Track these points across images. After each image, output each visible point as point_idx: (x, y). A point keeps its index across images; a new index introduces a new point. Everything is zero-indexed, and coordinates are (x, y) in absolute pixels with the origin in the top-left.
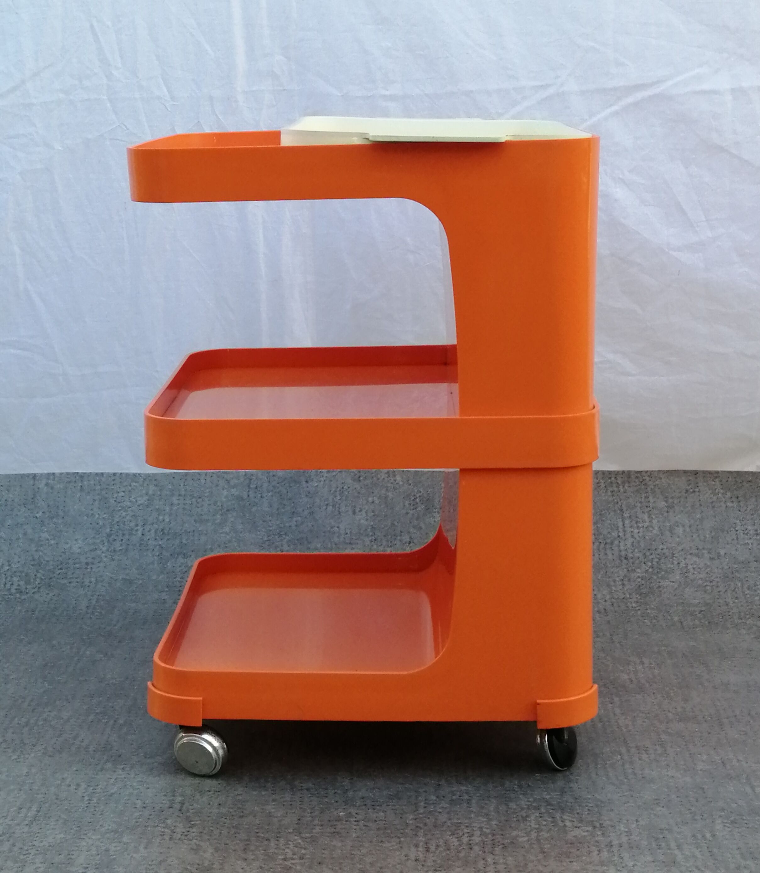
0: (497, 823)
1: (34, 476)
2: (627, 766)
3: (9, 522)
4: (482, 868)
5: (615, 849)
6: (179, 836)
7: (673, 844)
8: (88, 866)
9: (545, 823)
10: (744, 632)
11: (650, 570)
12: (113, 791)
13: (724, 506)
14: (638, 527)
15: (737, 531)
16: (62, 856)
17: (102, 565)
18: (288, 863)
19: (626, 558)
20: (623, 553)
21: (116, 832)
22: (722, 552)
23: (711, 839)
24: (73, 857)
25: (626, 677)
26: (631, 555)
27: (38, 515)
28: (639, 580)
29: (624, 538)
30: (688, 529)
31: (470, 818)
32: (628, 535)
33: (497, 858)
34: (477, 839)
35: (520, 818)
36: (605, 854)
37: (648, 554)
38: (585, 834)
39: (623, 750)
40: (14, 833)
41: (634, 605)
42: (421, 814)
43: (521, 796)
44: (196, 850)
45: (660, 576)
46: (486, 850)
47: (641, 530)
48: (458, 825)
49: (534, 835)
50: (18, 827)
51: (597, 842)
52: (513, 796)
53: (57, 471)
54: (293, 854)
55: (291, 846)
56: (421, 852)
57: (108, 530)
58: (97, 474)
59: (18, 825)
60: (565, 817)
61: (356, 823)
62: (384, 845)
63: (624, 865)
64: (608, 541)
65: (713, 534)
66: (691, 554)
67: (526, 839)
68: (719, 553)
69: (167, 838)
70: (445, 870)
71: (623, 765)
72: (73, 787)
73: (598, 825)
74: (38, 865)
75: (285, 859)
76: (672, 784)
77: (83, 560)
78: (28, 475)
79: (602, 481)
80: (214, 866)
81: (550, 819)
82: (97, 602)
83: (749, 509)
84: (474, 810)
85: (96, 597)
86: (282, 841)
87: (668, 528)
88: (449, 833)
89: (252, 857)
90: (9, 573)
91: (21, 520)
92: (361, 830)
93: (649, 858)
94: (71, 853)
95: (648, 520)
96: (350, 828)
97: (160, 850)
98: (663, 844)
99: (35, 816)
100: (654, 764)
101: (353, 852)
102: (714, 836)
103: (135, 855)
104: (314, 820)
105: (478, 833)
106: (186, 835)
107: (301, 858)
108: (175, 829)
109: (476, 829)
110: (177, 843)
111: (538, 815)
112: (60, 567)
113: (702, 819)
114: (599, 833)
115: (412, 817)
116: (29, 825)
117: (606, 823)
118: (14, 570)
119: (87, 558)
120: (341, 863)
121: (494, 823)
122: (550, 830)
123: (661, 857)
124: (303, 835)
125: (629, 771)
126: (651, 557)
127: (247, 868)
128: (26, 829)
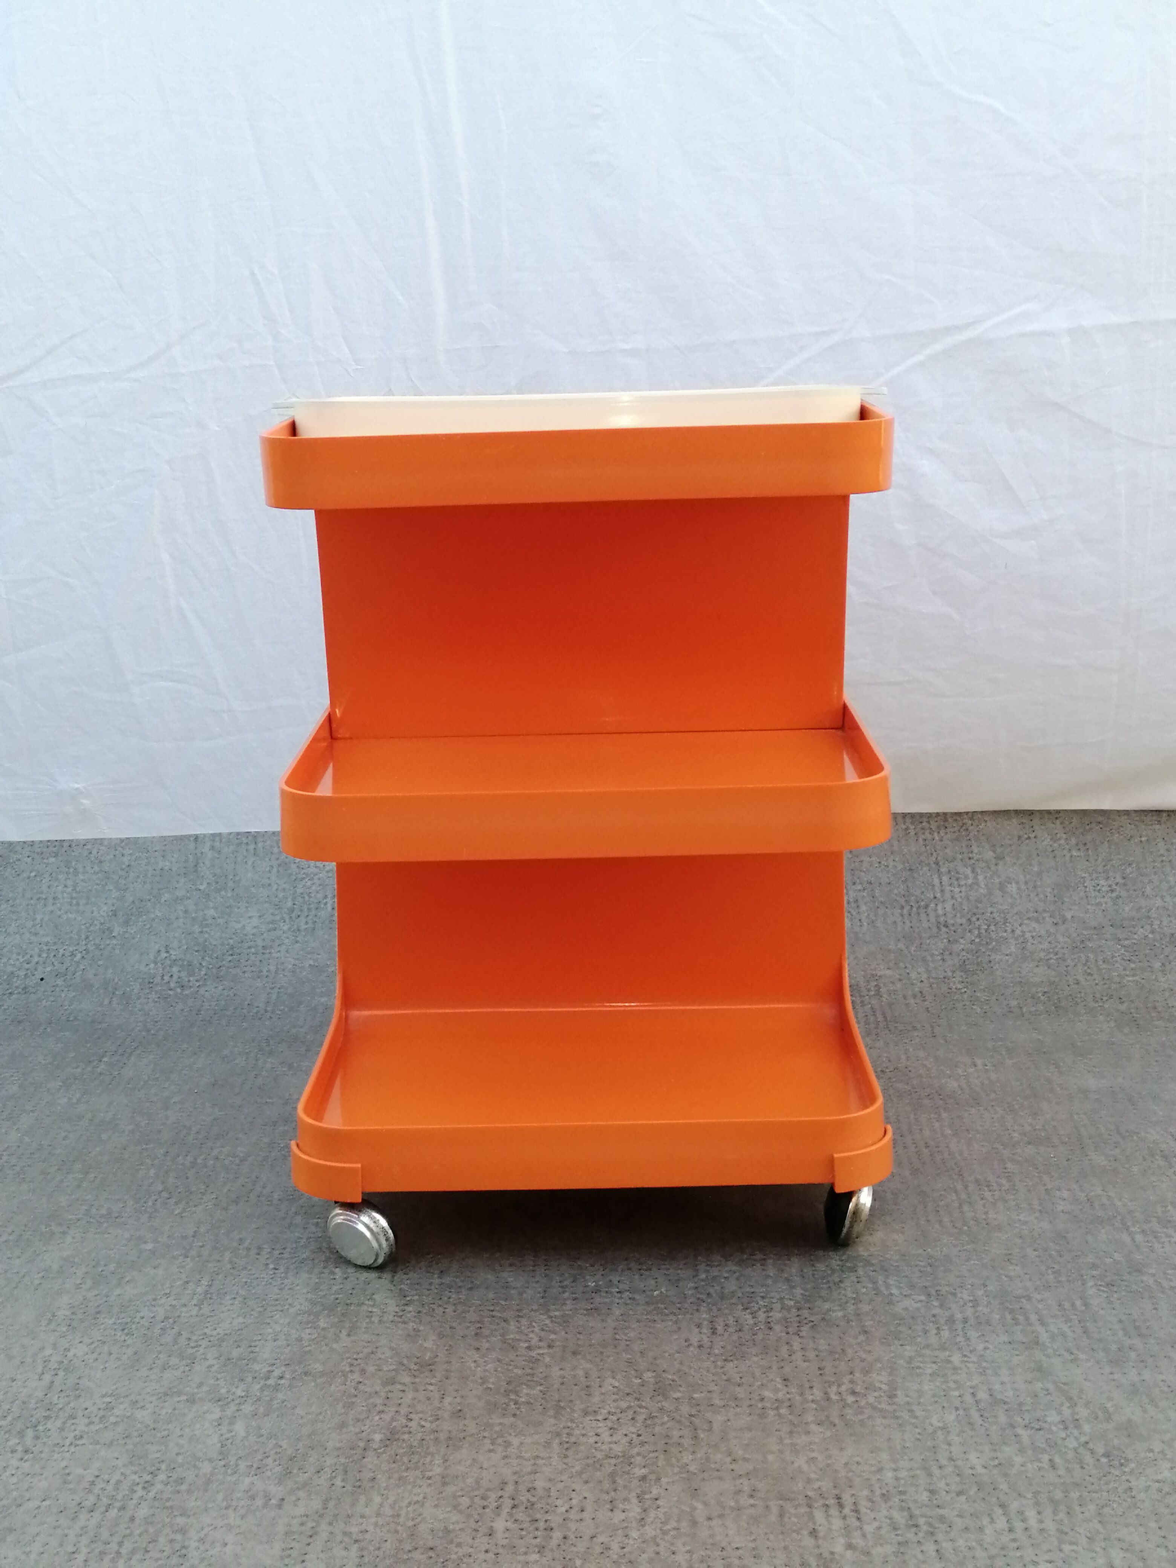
0: (802, 1292)
1: (196, 838)
2: (966, 1208)
3: (167, 896)
4: (786, 1356)
5: (959, 1326)
6: (391, 1317)
7: (1033, 1317)
8: (274, 1362)
9: (864, 1290)
10: (1101, 1018)
11: (977, 940)
13: (1068, 855)
14: (959, 886)
15: (1086, 887)
16: (241, 1350)
17: (283, 948)
18: (533, 1354)
19: (946, 926)
20: (942, 919)
21: (310, 1313)
22: (1068, 915)
23: (1083, 1309)
24: (255, 1350)
25: (955, 1084)
26: (952, 922)
27: (202, 887)
28: (964, 953)
29: (942, 900)
30: (1023, 887)
31: (767, 1285)
32: (948, 895)
33: (805, 1341)
34: (776, 1315)
35: (831, 1285)
36: (945, 1334)
37: (974, 919)
38: (918, 1305)
39: (959, 1186)
40: (179, 1317)
41: (959, 986)
42: (703, 1280)
44: (415, 1336)
45: (990, 947)
46: (790, 1330)
47: (964, 888)
48: (752, 1295)
49: (851, 1308)
50: (184, 1309)
51: (934, 1316)
53: (224, 830)
54: (540, 1341)
55: (536, 1330)
56: (705, 1334)
57: (290, 904)
59: (184, 1305)
60: (890, 1282)
61: (619, 1295)
62: (657, 1326)
63: (971, 1348)
64: (922, 904)
65: (1056, 892)
66: (1029, 918)
67: (840, 1314)
68: (1063, 916)
69: (375, 1319)
70: (737, 1360)
71: (960, 1208)
73: (933, 1292)
74: (212, 1361)
75: (529, 1348)
76: (1026, 1232)
77: (260, 943)
78: (188, 837)
79: (912, 827)
80: (438, 1360)
81: (870, 1286)
82: (278, 997)
83: (1099, 859)
84: (771, 1274)
85: (276, 991)
86: (524, 1321)
87: (998, 886)
88: (740, 1307)
89: (487, 1345)
90: (168, 962)
91: (180, 893)
92: (626, 1304)
93: (1004, 1338)
94: (253, 1344)
95: (971, 875)
96: (612, 1303)
97: (366, 1337)
98: (1021, 1318)
99: (206, 1293)
100: (1000, 1205)
101: (617, 1337)
102: (1086, 1304)
103: (335, 1346)
104: (564, 1292)
105: (777, 1306)
106: (401, 1317)
107: (550, 1347)
108: (386, 1307)
109: (774, 1301)
110: (389, 1328)
111: (856, 1280)
112: (230, 952)
113: (1069, 1281)
114: (936, 1303)
115: (691, 1285)
116: (199, 1306)
117: (944, 1289)
118: (174, 957)
119: (264, 940)
120: (602, 1353)
121: (798, 1291)
122: (872, 1300)
123: (1019, 1337)
124: (552, 1314)
125: (970, 1215)
126: (978, 923)
127: (481, 1361)
128: (195, 1311)
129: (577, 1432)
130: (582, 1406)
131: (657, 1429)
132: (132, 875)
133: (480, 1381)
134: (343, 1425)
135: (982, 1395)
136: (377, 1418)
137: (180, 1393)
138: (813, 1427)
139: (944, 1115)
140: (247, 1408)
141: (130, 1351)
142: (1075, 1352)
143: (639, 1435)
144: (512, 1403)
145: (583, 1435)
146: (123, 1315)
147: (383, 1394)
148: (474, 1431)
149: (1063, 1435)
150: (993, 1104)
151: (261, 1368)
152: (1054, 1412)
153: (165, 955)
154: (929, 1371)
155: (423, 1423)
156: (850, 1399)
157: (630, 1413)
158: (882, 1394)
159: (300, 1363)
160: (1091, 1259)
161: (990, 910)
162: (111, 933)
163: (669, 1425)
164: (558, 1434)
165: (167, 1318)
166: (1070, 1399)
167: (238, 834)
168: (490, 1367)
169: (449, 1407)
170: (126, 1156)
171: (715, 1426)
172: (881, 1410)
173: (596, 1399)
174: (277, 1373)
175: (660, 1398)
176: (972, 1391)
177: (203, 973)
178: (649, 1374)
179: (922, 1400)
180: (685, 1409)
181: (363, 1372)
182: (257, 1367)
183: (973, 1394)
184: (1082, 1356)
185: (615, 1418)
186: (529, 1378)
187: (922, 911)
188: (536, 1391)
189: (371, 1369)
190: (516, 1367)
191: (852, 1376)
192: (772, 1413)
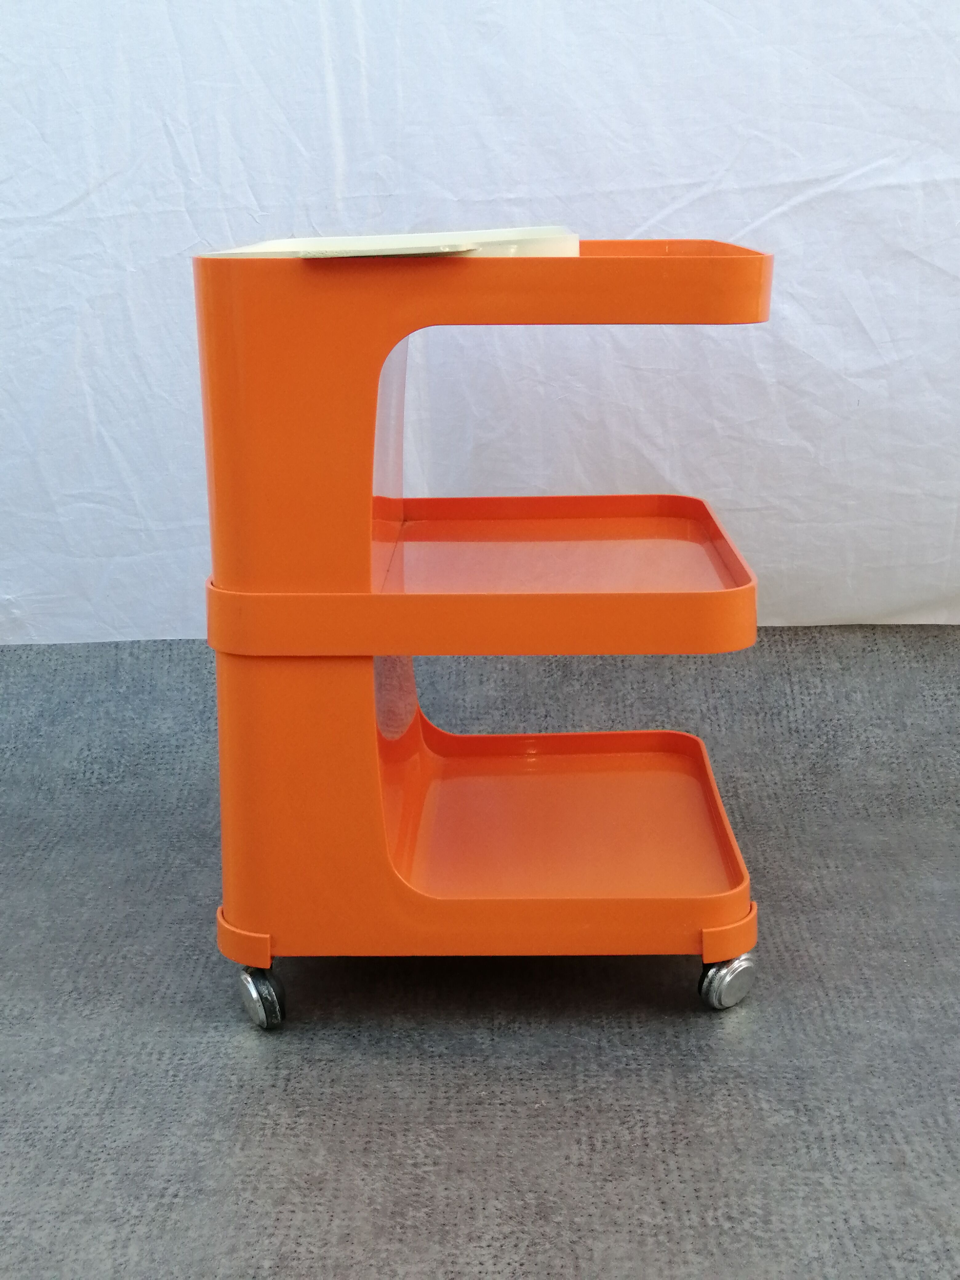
0: (676, 1105)
2: (827, 1016)
3: (88, 699)
4: (663, 1176)
5: (828, 1144)
6: (283, 1129)
7: (899, 1136)
8: (170, 1178)
9: (735, 1104)
12: (202, 1063)
13: (908, 667)
14: (809, 694)
15: (924, 696)
16: (139, 1164)
17: (195, 747)
18: (419, 1172)
19: (797, 731)
20: (793, 726)
21: (206, 1124)
22: (909, 722)
23: (946, 1126)
24: (152, 1164)
25: (811, 887)
26: (802, 727)
27: (121, 691)
29: (793, 707)
30: (867, 695)
31: (642, 1098)
32: (798, 703)
33: (681, 1159)
34: (652, 1130)
35: (704, 1098)
36: (816, 1153)
37: (822, 725)
38: (788, 1121)
39: (820, 993)
40: (80, 1127)
41: (809, 788)
42: (581, 1092)
43: (702, 1063)
44: (305, 1150)
46: (666, 1147)
47: (813, 697)
48: (627, 1109)
49: (723, 1123)
50: (86, 1119)
51: (803, 1133)
52: (692, 1063)
54: (426, 1157)
55: (422, 1144)
56: (585, 1150)
57: (201, 707)
58: (188, 641)
59: (86, 1115)
60: (760, 1095)
61: (502, 1107)
62: (539, 1141)
63: (841, 1169)
64: (775, 711)
65: (897, 701)
66: (872, 725)
67: (713, 1130)
69: (268, 1132)
70: (616, 1179)
71: (822, 1016)
72: (155, 1057)
73: (802, 1108)
74: (109, 1177)
75: (415, 1165)
76: (885, 1042)
77: (173, 742)
78: (110, 644)
80: (327, 1177)
81: (741, 1099)
82: (189, 794)
83: (937, 670)
84: (646, 1086)
85: (188, 787)
86: (411, 1136)
87: (844, 694)
88: (618, 1122)
89: (374, 1162)
90: (89, 759)
91: (102, 696)
92: (508, 1117)
93: (871, 1158)
94: (151, 1158)
95: (820, 685)
96: (495, 1116)
97: (260, 1152)
98: (887, 1136)
99: (108, 1102)
100: (860, 1013)
101: (500, 1153)
102: (948, 1121)
103: (229, 1161)
104: (448, 1104)
105: (653, 1121)
106: (292, 1129)
107: (435, 1164)
108: (279, 1119)
109: (650, 1114)
110: (282, 1142)
111: (727, 1093)
112: (147, 751)
113: (930, 1096)
114: (805, 1119)
115: (570, 1097)
116: (100, 1115)
117: (812, 1104)
118: (95, 755)
119: (177, 740)
120: (485, 1171)
121: (672, 1104)
122: (743, 1115)
123: (886, 1157)
124: (437, 1127)
125: (831, 1023)
126: (826, 729)
127: (369, 1179)
128: (96, 1121)
129: (461, 1260)
130: (466, 1232)
131: (540, 1258)
132: (58, 679)
133: (367, 1201)
134: (233, 1250)
135: (855, 1221)
136: (267, 1242)
137: (77, 1213)
138: (691, 1257)
139: (802, 918)
140: (142, 1230)
141: (32, 1165)
142: (942, 1174)
143: (522, 1265)
144: (398, 1227)
145: (468, 1264)
146: (26, 1125)
147: (274, 1216)
148: (362, 1258)
149: (936, 1267)
150: (848, 906)
151: (156, 1184)
152: (925, 1241)
153: (87, 753)
154: (801, 1194)
155: (312, 1248)
156: (727, 1225)
157: (512, 1240)
158: (758, 1220)
159: (194, 1180)
160: (949, 1072)
161: (837, 716)
162: (38, 731)
163: (551, 1253)
164: (443, 1262)
165: (69, 1129)
166: (939, 1226)
167: (155, 641)
168: (378, 1185)
169: (336, 1230)
170: (41, 954)
171: (596, 1255)
172: (758, 1238)
173: (480, 1222)
174: (171, 1190)
175: (541, 1222)
176: (844, 1217)
177: (121, 770)
178: (531, 1195)
179: (796, 1227)
180: (567, 1236)
181: (256, 1189)
182: (153, 1183)
183: (846, 1221)
184: (948, 1179)
185: (498, 1244)
186: (414, 1198)
187: (775, 717)
188: (421, 1214)
189: (263, 1187)
190: (403, 1186)
191: (726, 1199)
192: (651, 1240)
